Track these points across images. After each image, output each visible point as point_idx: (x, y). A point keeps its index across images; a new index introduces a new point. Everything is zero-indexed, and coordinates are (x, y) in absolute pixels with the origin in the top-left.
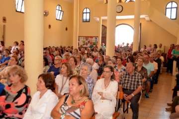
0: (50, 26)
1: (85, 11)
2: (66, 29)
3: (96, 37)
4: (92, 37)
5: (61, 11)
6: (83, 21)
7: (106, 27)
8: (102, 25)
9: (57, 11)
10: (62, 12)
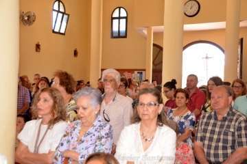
0: (38, 46)
1: (116, 14)
2: (76, 53)
3: (141, 72)
4: (131, 71)
5: (64, 13)
6: (113, 37)
7: (161, 49)
8: (154, 45)
9: (55, 14)
10: (65, 17)
